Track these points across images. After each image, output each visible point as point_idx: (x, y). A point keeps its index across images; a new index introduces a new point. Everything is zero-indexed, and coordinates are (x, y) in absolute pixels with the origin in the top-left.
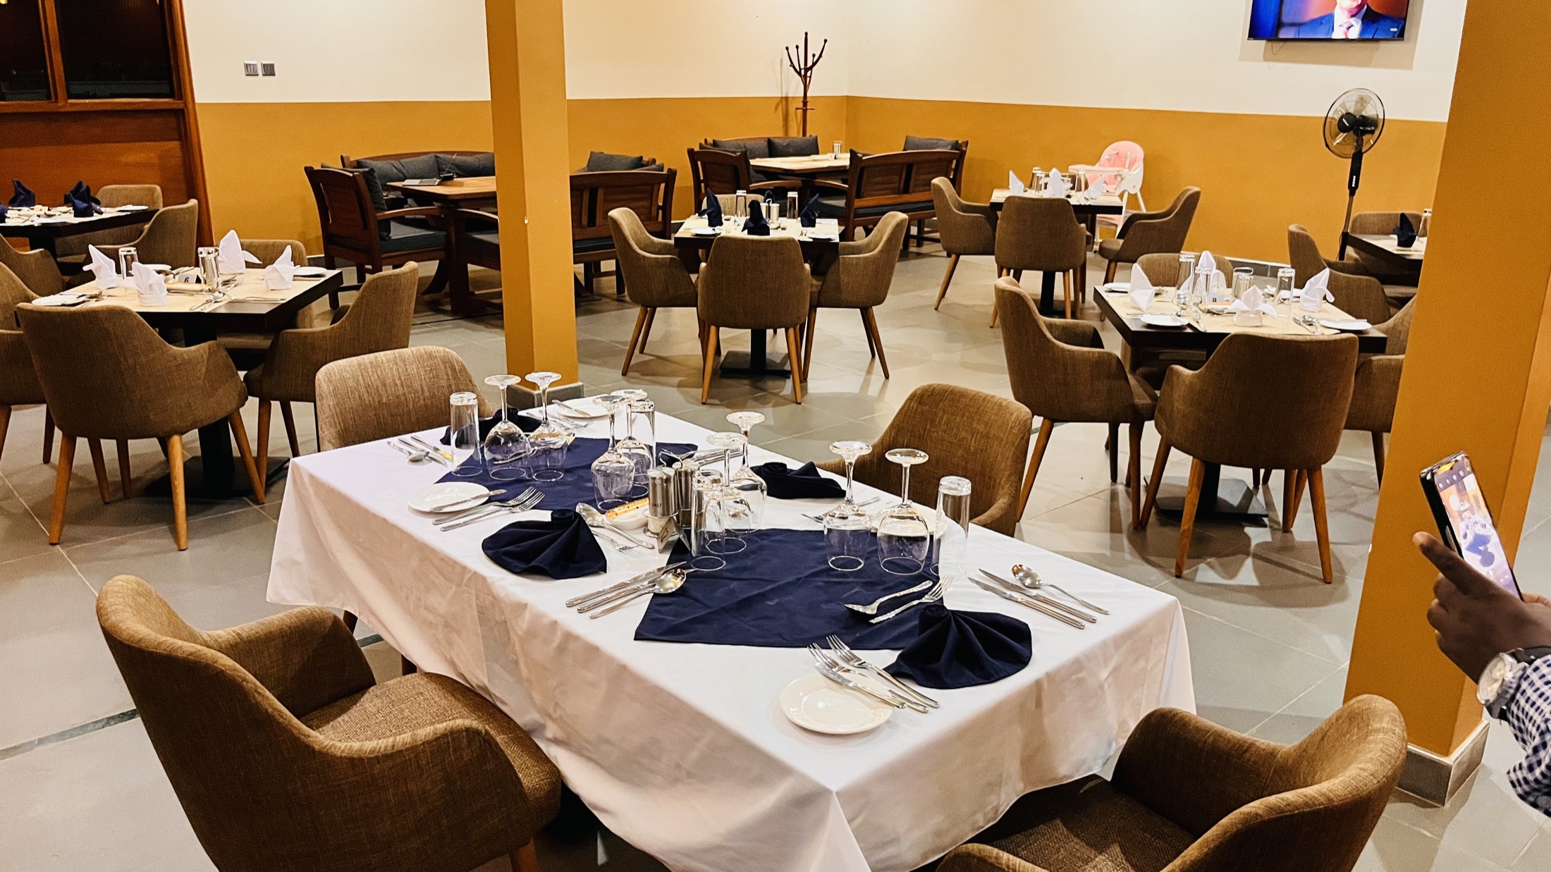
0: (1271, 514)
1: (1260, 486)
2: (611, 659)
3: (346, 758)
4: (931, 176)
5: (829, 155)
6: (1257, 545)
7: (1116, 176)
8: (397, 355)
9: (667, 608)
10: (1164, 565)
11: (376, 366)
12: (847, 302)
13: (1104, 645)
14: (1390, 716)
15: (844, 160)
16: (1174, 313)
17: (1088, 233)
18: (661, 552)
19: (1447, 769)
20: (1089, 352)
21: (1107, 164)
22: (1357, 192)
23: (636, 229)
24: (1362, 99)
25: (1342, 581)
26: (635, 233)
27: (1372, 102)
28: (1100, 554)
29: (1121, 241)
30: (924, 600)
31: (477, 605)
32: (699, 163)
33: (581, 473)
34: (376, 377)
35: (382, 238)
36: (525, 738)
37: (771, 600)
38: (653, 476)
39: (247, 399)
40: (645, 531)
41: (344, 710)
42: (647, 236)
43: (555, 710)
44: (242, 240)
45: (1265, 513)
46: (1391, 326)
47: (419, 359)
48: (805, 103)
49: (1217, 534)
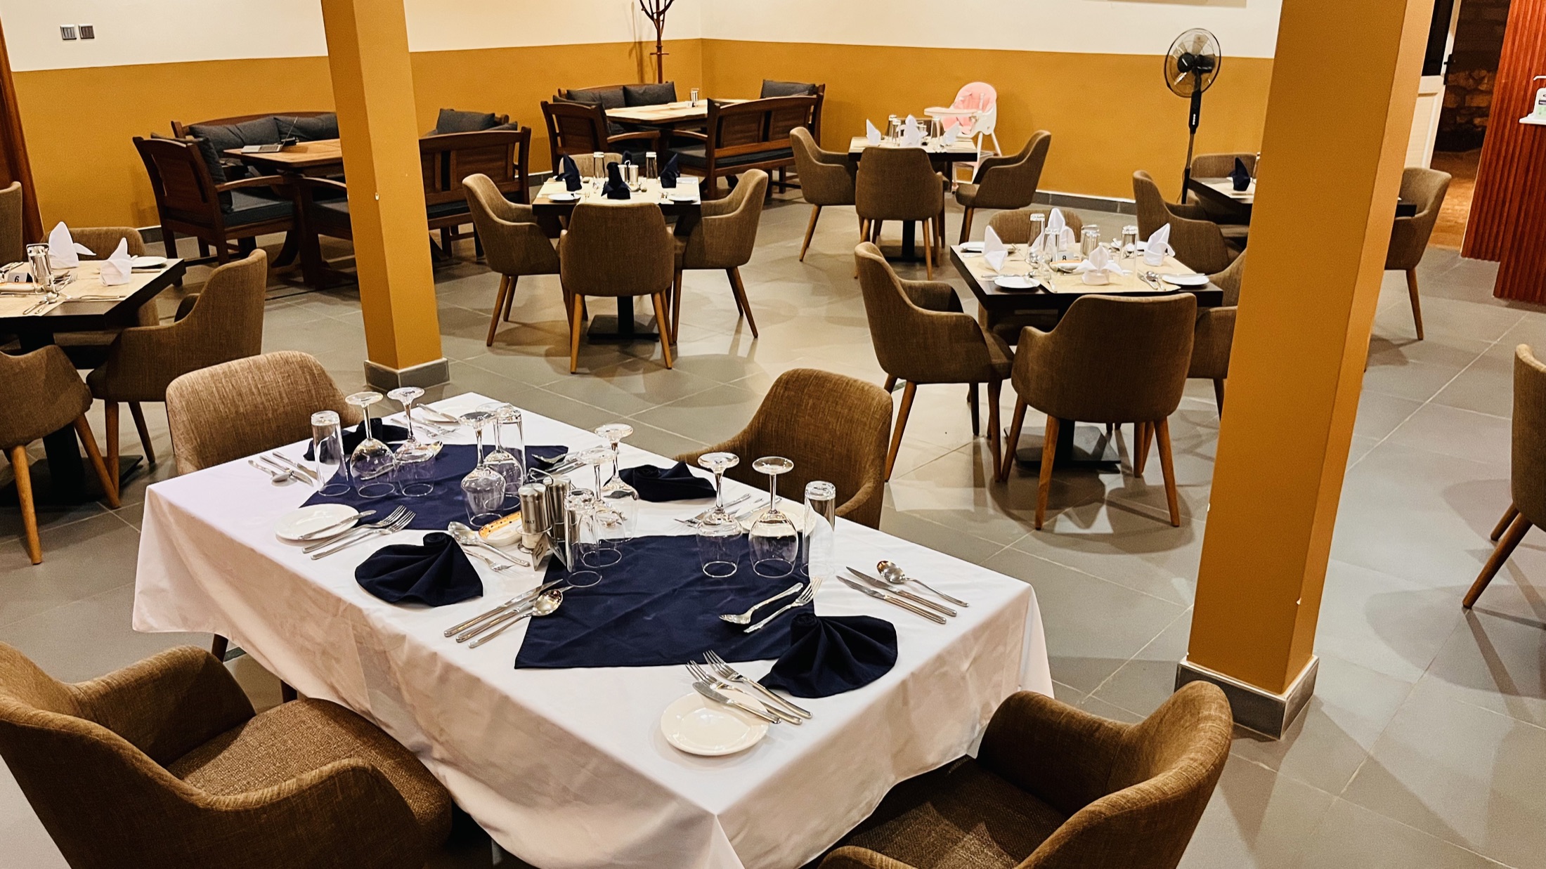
0: (1123, 460)
1: (1113, 432)
2: (492, 691)
3: (231, 811)
4: (790, 123)
5: (687, 102)
6: (1112, 492)
7: (970, 118)
8: (251, 363)
9: (544, 631)
10: (1024, 518)
11: (229, 375)
12: (712, 262)
13: (964, 639)
14: (1218, 703)
15: (702, 109)
16: (1027, 274)
17: (945, 179)
18: (537, 569)
19: (1279, 706)
20: (947, 317)
21: (961, 106)
22: (1197, 130)
23: (492, 195)
24: (1199, 38)
25: (1189, 523)
26: (491, 199)
27: (1208, 42)
28: (965, 511)
29: (977, 186)
30: (794, 604)
31: (355, 635)
32: (554, 116)
33: (452, 484)
34: (231, 387)
35: (224, 212)
36: (410, 760)
37: (648, 616)
38: (524, 494)
39: (92, 402)
40: (520, 547)
41: (225, 746)
42: (503, 202)
43: (441, 735)
44: (72, 229)
45: (1117, 459)
46: (1228, 275)
47: (275, 365)
48: (659, 48)
49: (1077, 483)
